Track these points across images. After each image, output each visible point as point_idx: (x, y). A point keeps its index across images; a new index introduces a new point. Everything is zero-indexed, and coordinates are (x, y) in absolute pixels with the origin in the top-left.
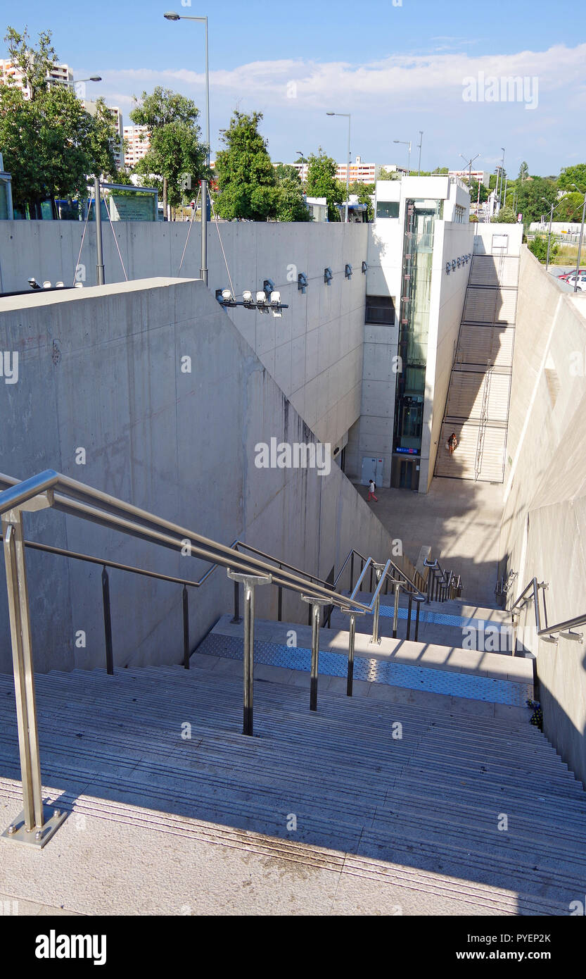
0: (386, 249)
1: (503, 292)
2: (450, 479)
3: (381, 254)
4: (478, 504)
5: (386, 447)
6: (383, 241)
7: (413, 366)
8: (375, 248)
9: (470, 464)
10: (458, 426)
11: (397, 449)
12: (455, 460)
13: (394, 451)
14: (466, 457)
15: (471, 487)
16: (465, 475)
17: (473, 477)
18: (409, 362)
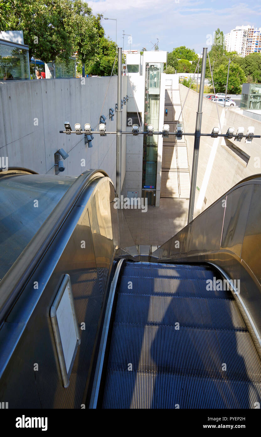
0: (136, 88)
1: (174, 107)
2: (167, 199)
3: (134, 91)
4: (185, 210)
5: (139, 186)
6: (135, 85)
7: (149, 146)
8: (131, 88)
9: (176, 190)
10: (166, 173)
11: (144, 187)
12: (168, 189)
13: (143, 187)
14: (173, 187)
15: (179, 202)
16: (174, 196)
17: (178, 197)
18: (147, 144)
